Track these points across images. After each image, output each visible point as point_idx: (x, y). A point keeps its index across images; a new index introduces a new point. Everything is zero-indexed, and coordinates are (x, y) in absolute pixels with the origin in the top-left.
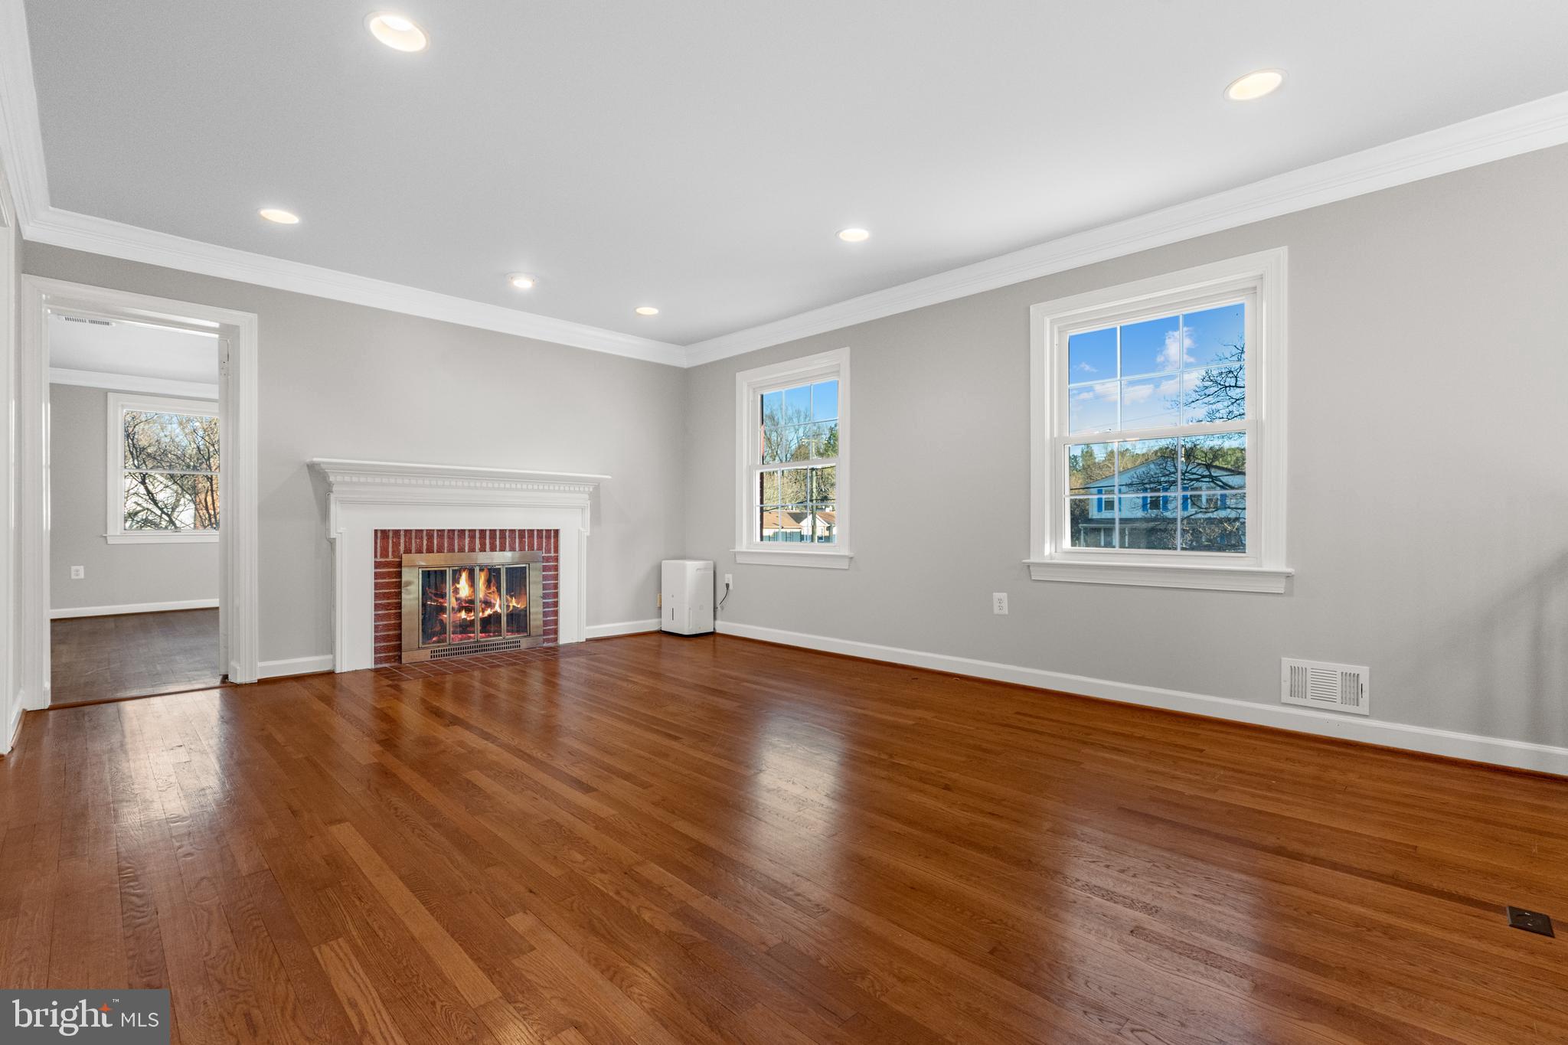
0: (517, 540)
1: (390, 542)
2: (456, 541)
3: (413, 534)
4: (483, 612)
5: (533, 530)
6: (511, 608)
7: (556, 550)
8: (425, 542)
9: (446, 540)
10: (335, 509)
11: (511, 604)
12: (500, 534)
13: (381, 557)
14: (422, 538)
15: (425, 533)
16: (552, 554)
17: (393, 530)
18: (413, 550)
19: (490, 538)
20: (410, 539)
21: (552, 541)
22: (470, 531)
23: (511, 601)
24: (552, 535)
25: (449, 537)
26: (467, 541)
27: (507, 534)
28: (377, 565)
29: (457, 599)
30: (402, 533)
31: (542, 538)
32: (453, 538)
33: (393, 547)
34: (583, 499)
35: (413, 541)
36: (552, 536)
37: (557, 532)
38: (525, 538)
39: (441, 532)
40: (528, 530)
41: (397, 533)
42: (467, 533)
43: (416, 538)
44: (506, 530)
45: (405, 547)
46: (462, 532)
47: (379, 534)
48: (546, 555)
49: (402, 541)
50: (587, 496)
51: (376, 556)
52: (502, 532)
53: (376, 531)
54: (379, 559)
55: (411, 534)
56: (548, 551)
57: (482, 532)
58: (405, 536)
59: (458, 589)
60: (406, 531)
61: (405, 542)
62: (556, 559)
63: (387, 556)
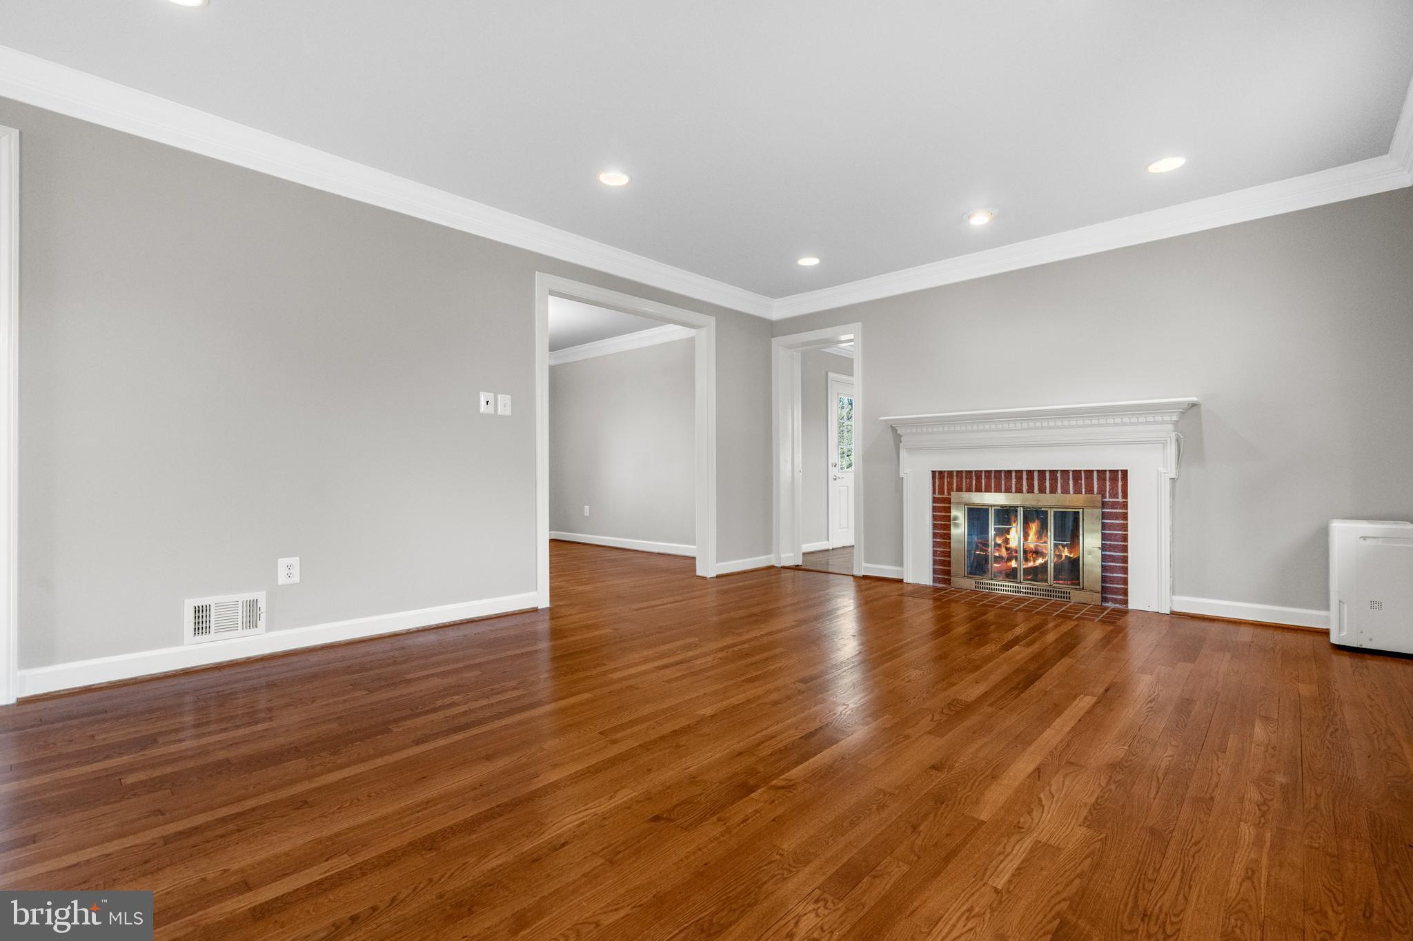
0: (1071, 482)
1: (946, 481)
2: (1003, 482)
3: (964, 474)
4: (1034, 561)
5: (1092, 471)
6: (1064, 558)
7: (1125, 495)
8: (974, 483)
9: (993, 481)
10: (903, 454)
11: (1063, 554)
12: (1050, 475)
13: (939, 493)
14: (971, 478)
15: (974, 473)
16: (1120, 500)
17: (948, 471)
18: (964, 489)
19: (1039, 479)
20: (962, 478)
21: (1120, 483)
22: (1016, 471)
23: (1064, 552)
24: (1120, 476)
25: (995, 478)
26: (1014, 481)
27: (1059, 475)
28: (935, 500)
29: (1007, 549)
30: (955, 474)
31: (1105, 479)
32: (1000, 479)
33: (947, 486)
34: (1167, 432)
35: (964, 480)
36: (1119, 478)
37: (1125, 473)
38: (1081, 480)
39: (988, 473)
40: (1085, 471)
41: (950, 473)
42: (1014, 474)
43: (966, 478)
44: (1057, 471)
45: (957, 485)
46: (1009, 473)
47: (937, 475)
48: (1111, 500)
49: (955, 481)
50: (1171, 427)
51: (934, 492)
52: (1053, 473)
53: (934, 472)
54: (937, 496)
55: (962, 474)
56: (1115, 495)
57: (1030, 473)
58: (957, 476)
59: (1008, 539)
60: (958, 472)
61: (957, 482)
62: (1125, 506)
63: (943, 493)
